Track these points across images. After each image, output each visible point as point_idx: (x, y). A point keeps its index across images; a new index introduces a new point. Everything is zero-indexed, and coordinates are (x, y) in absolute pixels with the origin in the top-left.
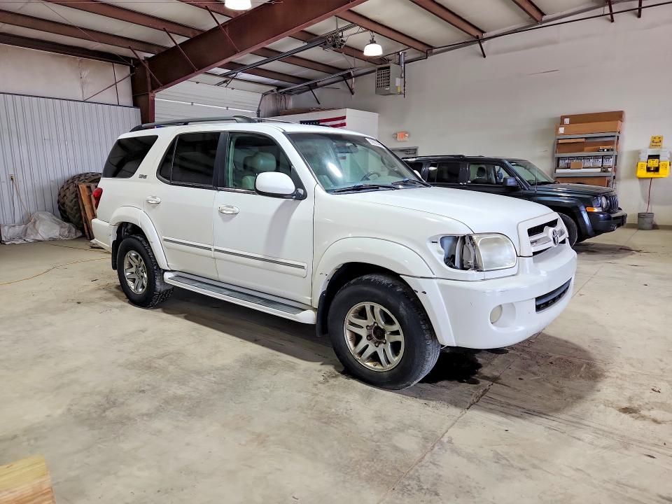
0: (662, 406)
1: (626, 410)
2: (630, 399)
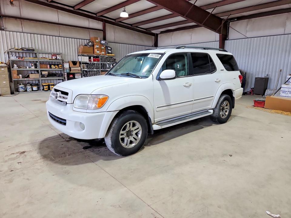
0: (14, 159)
1: (24, 152)
2: (26, 156)
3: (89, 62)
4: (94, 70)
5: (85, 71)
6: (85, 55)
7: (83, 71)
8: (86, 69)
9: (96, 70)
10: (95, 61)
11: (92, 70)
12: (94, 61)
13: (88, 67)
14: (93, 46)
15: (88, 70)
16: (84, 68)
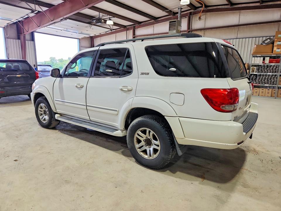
3: (262, 64)
4: (268, 74)
5: (254, 75)
6: (258, 56)
7: (251, 75)
8: (256, 72)
9: (271, 74)
10: (272, 63)
11: (265, 74)
12: (270, 62)
13: (259, 70)
14: (273, 43)
15: (259, 73)
16: (253, 71)
